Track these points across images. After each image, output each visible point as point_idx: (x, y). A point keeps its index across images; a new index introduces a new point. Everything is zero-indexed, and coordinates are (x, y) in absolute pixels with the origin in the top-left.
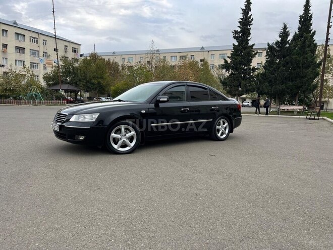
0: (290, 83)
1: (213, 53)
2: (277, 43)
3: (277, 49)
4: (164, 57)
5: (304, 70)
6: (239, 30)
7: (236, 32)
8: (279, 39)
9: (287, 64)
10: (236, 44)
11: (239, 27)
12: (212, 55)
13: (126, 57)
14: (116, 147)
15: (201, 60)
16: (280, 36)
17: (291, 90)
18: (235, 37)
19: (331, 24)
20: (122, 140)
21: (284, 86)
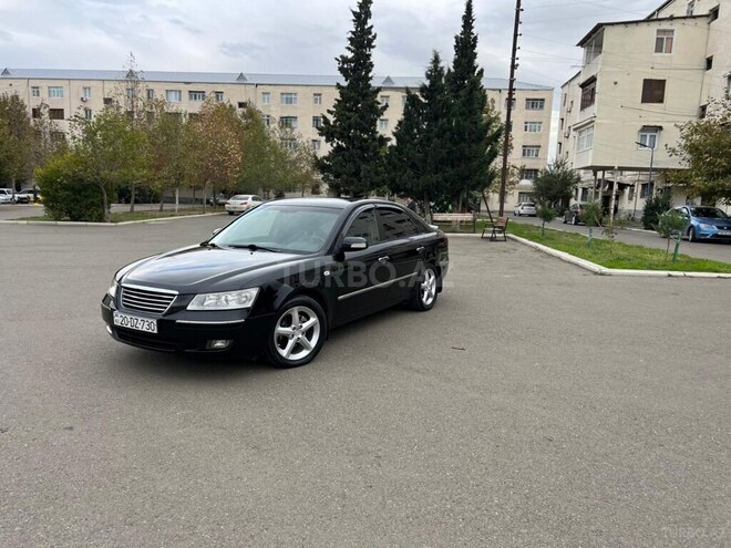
0: (450, 171)
1: (268, 89)
2: (423, 89)
3: (423, 100)
4: (149, 91)
5: (474, 146)
6: (350, 55)
7: (344, 60)
8: (427, 83)
9: (444, 132)
10: (345, 84)
11: (349, 49)
12: (263, 93)
13: (44, 85)
14: (284, 353)
15: (241, 105)
16: (428, 77)
17: (452, 184)
18: (341, 69)
19: (516, 62)
20: (295, 337)
21: (439, 177)
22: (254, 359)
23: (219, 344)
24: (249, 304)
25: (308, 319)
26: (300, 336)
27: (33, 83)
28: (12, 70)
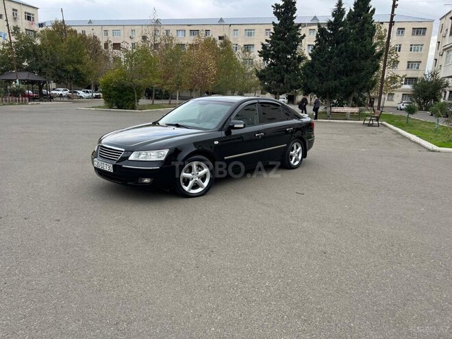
0: (345, 79)
1: (237, 27)
2: (329, 24)
3: (329, 31)
4: (167, 31)
5: (362, 61)
6: (282, 3)
7: (277, 6)
8: (333, 19)
9: (342, 53)
10: (277, 22)
12: (234, 30)
13: (110, 29)
14: (186, 188)
15: (220, 38)
16: (333, 15)
17: (346, 88)
18: (275, 13)
19: (396, 3)
20: (194, 180)
21: (337, 83)
22: (168, 191)
23: (146, 180)
24: (163, 159)
25: (203, 169)
26: (197, 179)
27: (105, 28)
28: (95, 21)
